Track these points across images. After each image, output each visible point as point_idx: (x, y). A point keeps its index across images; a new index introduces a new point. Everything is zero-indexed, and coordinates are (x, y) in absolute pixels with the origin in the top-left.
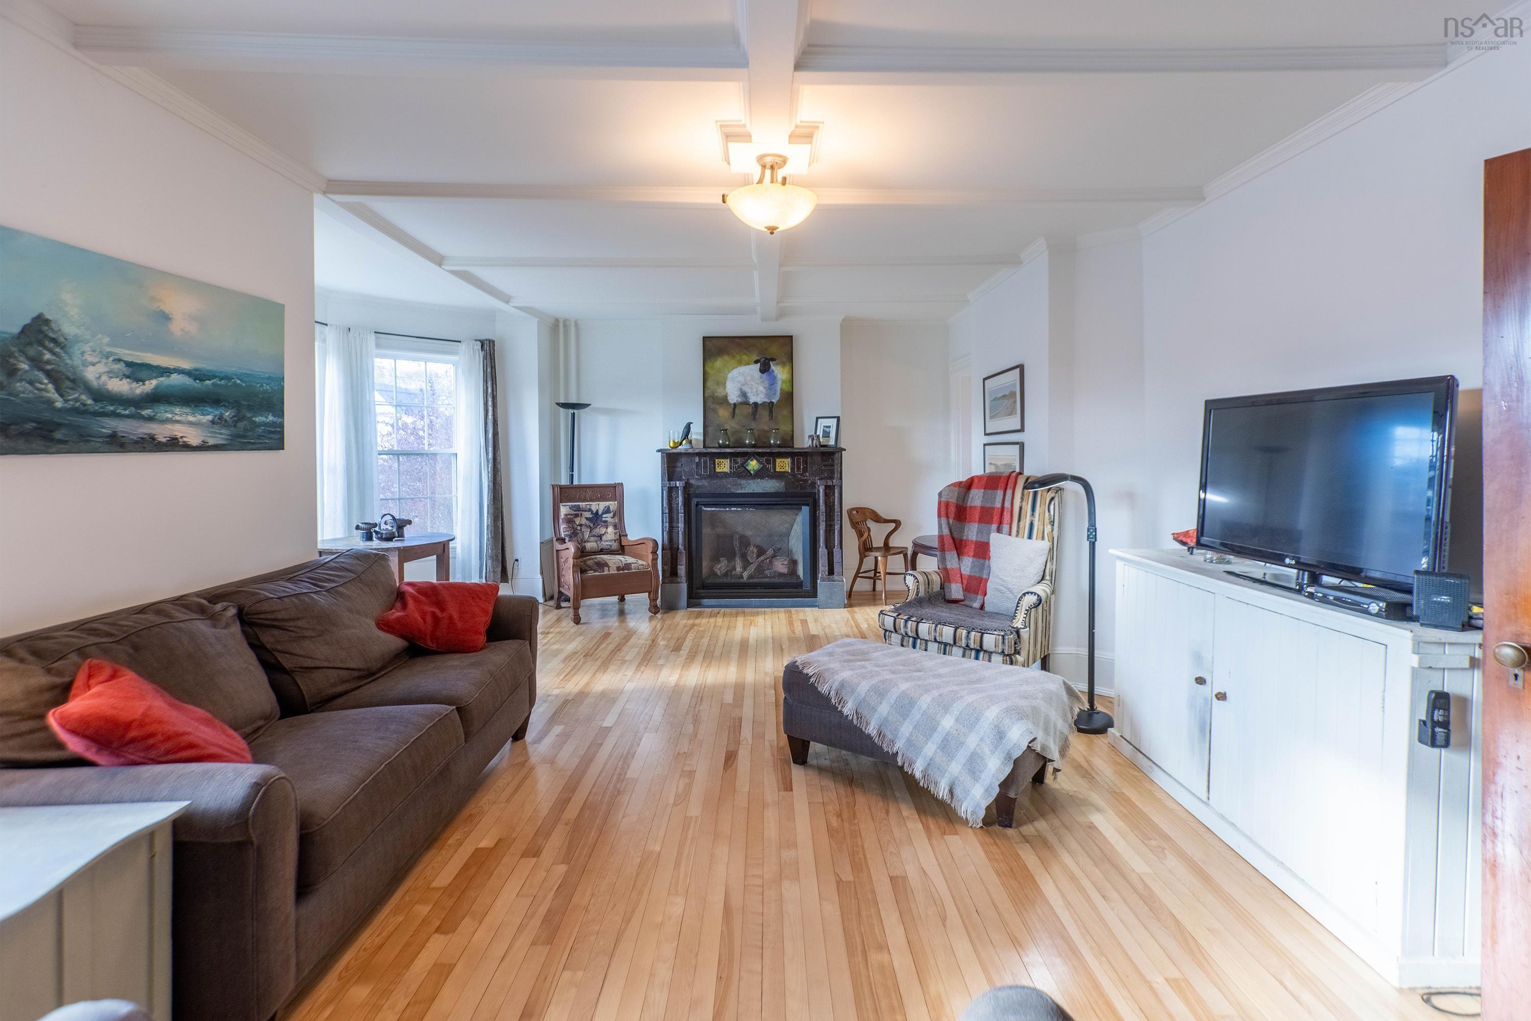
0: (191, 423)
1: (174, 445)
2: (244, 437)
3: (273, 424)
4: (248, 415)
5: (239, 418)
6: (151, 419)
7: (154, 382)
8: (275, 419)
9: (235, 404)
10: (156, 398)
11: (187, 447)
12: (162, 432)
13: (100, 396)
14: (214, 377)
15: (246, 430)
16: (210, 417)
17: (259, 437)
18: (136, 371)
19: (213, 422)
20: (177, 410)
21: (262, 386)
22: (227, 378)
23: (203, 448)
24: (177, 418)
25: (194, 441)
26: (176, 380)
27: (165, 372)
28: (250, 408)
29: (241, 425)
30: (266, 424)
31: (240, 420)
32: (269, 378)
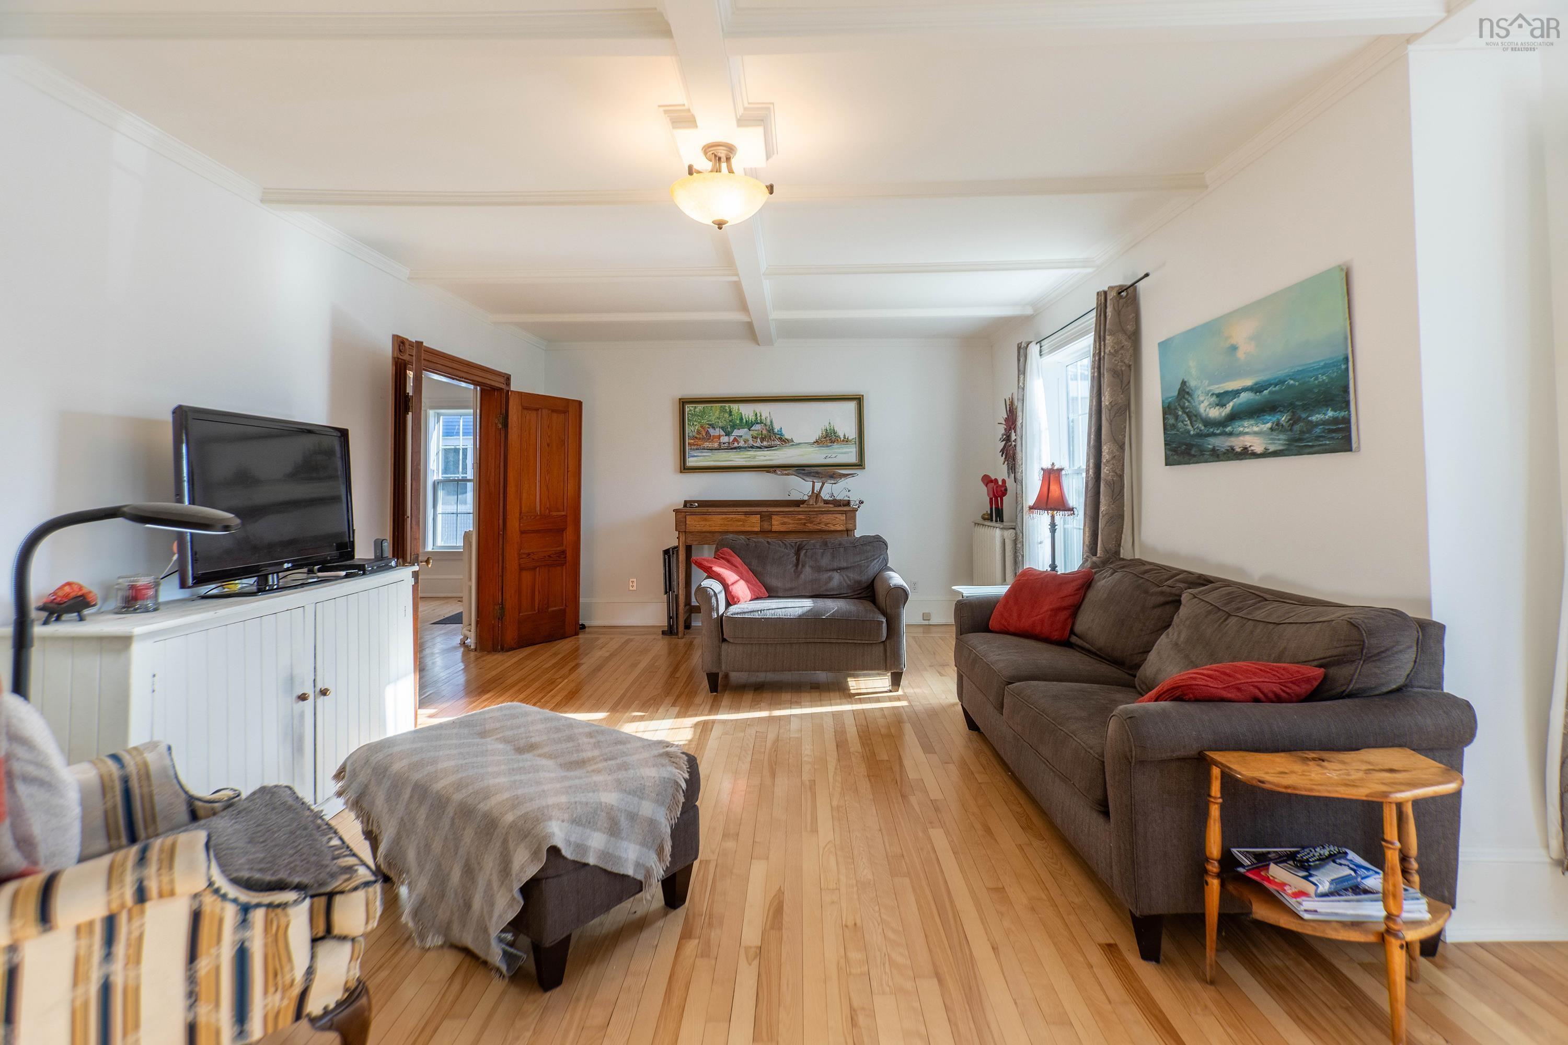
0: (1255, 433)
1: (1246, 454)
2: (1300, 440)
3: (1335, 421)
4: (1304, 416)
5: (1294, 421)
6: (1231, 434)
7: (1231, 404)
8: (1336, 414)
9: (1290, 407)
10: (1234, 417)
11: (1255, 455)
12: (1238, 443)
13: (1208, 423)
14: (1270, 385)
15: (1302, 432)
16: (1269, 425)
17: (1318, 438)
18: (1222, 398)
19: (1272, 429)
20: (1246, 423)
21: (1317, 379)
22: (1281, 382)
23: (1266, 454)
24: (1247, 430)
25: (1259, 449)
26: (1244, 397)
27: (1236, 393)
28: (1305, 408)
29: (1297, 428)
30: (1324, 423)
31: (1295, 423)
32: (1326, 366)
